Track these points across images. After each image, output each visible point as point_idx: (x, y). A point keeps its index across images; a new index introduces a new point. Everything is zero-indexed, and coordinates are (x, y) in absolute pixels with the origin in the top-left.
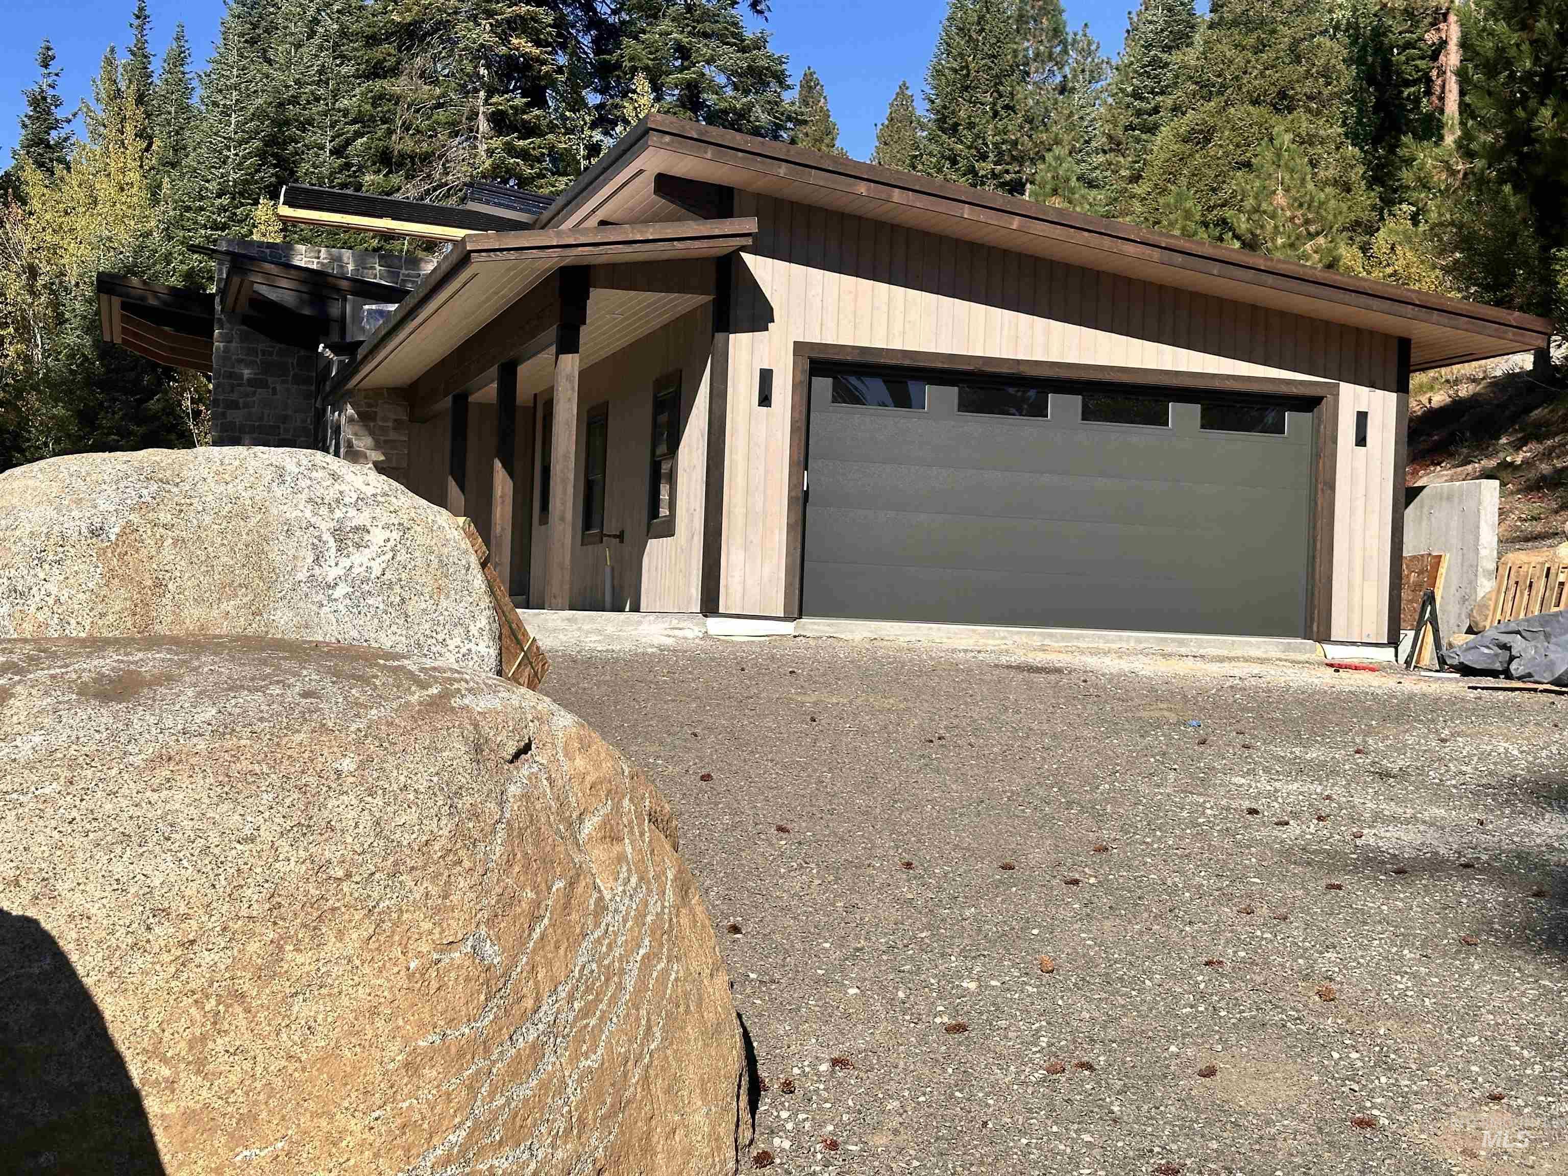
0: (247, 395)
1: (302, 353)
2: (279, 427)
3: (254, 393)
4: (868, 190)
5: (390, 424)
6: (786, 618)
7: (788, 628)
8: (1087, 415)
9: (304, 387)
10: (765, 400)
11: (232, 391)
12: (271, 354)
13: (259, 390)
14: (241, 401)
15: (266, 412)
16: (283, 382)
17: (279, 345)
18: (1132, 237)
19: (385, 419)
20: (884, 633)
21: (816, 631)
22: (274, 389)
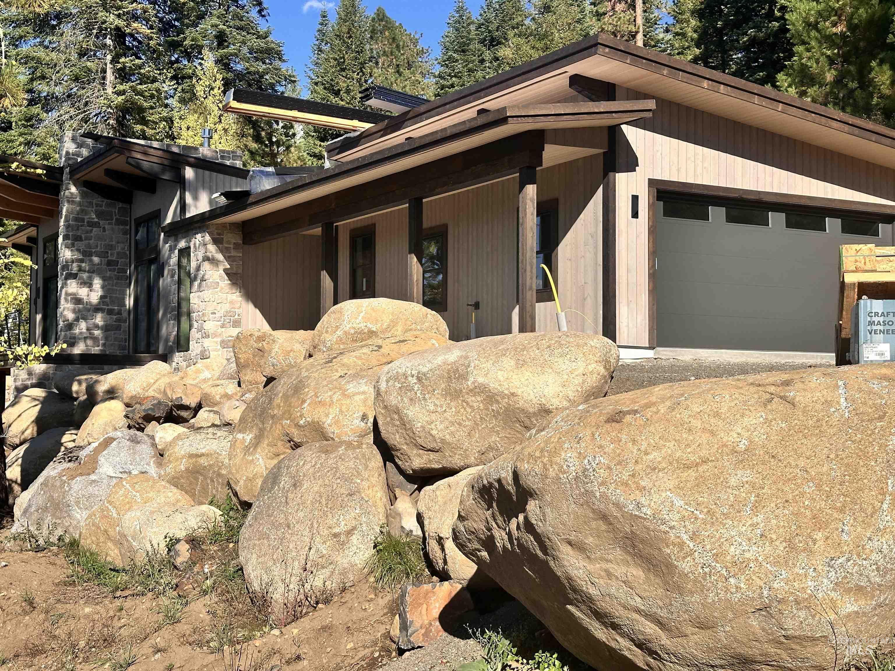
0: (87, 232)
1: (121, 205)
2: (107, 252)
3: (91, 231)
4: (708, 85)
5: (232, 246)
6: (651, 348)
7: (650, 354)
8: (789, 225)
9: (121, 227)
10: (635, 214)
11: (78, 229)
12: (101, 206)
13: (95, 229)
14: (83, 236)
15: (99, 243)
16: (109, 224)
17: (106, 200)
18: (836, 118)
19: (229, 242)
20: (699, 356)
21: (665, 355)
22: (104, 228)
